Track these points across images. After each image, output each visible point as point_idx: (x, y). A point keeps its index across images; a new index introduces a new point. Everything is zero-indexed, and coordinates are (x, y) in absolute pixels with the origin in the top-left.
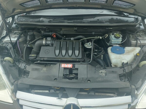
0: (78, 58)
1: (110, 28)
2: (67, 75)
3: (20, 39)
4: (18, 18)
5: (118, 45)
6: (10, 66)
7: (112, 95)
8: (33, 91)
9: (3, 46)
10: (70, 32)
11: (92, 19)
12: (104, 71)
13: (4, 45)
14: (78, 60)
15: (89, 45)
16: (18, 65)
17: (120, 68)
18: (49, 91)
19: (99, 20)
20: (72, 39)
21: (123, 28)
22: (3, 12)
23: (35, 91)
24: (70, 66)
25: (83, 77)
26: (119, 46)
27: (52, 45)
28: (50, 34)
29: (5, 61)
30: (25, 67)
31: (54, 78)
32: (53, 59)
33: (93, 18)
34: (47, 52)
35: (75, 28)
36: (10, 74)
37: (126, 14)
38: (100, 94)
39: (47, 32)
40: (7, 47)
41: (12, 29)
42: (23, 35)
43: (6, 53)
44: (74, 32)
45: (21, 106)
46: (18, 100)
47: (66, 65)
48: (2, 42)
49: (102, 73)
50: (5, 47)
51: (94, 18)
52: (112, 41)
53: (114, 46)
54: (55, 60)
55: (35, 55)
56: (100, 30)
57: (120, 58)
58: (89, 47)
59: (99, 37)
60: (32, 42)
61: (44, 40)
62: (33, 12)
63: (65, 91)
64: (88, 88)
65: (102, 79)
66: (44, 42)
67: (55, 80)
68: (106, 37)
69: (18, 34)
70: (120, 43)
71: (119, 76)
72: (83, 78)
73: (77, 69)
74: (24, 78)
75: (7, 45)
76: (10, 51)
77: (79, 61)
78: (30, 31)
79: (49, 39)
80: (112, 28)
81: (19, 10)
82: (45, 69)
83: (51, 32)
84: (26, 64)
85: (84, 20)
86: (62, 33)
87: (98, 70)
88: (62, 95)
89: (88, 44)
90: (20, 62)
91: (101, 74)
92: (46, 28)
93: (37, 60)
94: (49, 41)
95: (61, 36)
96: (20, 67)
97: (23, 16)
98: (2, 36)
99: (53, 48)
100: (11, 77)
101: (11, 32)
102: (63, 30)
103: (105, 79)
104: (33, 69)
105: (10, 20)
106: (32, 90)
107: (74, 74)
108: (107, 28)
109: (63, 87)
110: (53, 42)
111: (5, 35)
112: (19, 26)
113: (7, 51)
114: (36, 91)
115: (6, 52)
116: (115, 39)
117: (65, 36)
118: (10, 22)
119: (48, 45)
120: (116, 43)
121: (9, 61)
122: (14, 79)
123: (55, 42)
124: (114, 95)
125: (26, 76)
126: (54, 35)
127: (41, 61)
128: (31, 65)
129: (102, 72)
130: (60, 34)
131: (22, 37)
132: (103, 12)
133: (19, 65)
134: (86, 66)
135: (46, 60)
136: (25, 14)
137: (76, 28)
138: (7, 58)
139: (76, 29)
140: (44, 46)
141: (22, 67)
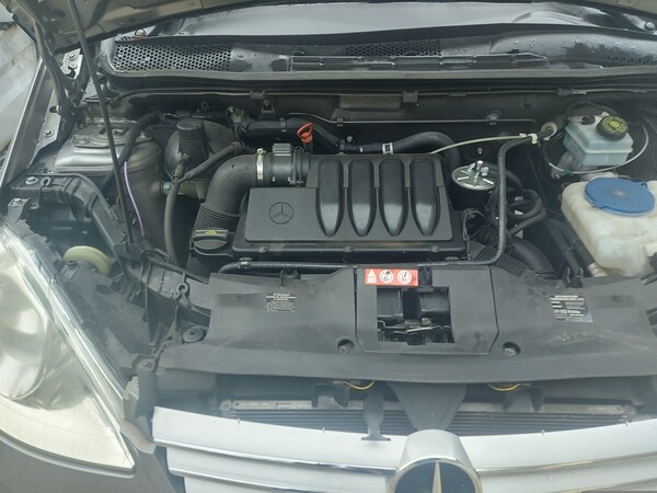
0: (435, 237)
1: (575, 92)
2: (394, 322)
3: (134, 158)
4: (114, 54)
5: (610, 175)
6: (101, 289)
7: (612, 410)
8: (226, 405)
9: (53, 192)
10: (375, 114)
11: (484, 51)
12: (574, 297)
13: (60, 185)
14: (434, 249)
15: (473, 178)
16: (145, 280)
17: (645, 281)
18: (315, 404)
19: (517, 51)
20: (388, 148)
21: (636, 91)
22: (46, 19)
23: (238, 408)
24: (405, 277)
25: (478, 328)
26: (617, 176)
27: (302, 180)
28: (279, 130)
29: (74, 264)
30: (185, 290)
31: (338, 340)
32: (314, 247)
33: (485, 43)
34: (278, 214)
35: (408, 91)
36: (107, 330)
37: (641, 24)
38: (555, 409)
39: (267, 118)
40: (76, 194)
41: (85, 108)
42: (143, 136)
43: (69, 228)
44: (400, 114)
45: (178, 481)
46: (161, 451)
47: (389, 276)
48: (45, 171)
49: (564, 307)
50: (63, 195)
51: (493, 42)
52: (588, 151)
53: (594, 176)
54: (324, 253)
55: (223, 233)
56: (529, 102)
57: (635, 235)
58: (478, 187)
59: (523, 135)
60: (201, 167)
61: (260, 157)
62: (188, 22)
63: (393, 398)
64: (515, 383)
65: (572, 338)
66: (260, 169)
67: (344, 347)
68: (547, 139)
69: (123, 134)
70: (623, 162)
71: (650, 318)
72: (478, 336)
73: (443, 293)
74: (183, 342)
75: (74, 184)
76: (94, 214)
77: (440, 252)
78: (179, 114)
79: (282, 150)
80: (584, 92)
81: (127, 11)
82: (282, 296)
83: (287, 118)
84: (187, 276)
85: (444, 54)
86: (340, 120)
87: (544, 293)
88: (381, 419)
89: (470, 170)
90: (153, 264)
91: (562, 311)
92: (266, 97)
93: (235, 252)
94: (283, 160)
95: (335, 134)
96: (155, 290)
97: (142, 42)
98: (44, 143)
99: (308, 194)
100: (113, 341)
101: (79, 123)
102: (344, 105)
103: (584, 334)
104: (226, 300)
105: (73, 62)
106: (224, 403)
107: (428, 315)
108: (562, 92)
109: (384, 382)
110: (306, 166)
111: (54, 137)
112: (122, 94)
113: (72, 218)
114: (243, 405)
115: (67, 223)
116: (602, 142)
117: (350, 139)
118: (73, 73)
119: (281, 183)
120: (605, 161)
121: (92, 266)
122: (131, 352)
123: (315, 165)
124: (622, 411)
125: (192, 334)
126: (306, 130)
127: (255, 257)
128: (211, 279)
129: (562, 302)
130: (331, 128)
131: (141, 146)
132: (528, 15)
133: (148, 281)
134: (485, 274)
135: (282, 253)
136: (148, 30)
137: (412, 92)
138: (79, 251)
139: (411, 97)
140: (259, 185)
141: (164, 289)
